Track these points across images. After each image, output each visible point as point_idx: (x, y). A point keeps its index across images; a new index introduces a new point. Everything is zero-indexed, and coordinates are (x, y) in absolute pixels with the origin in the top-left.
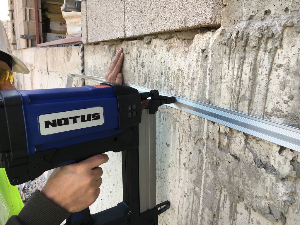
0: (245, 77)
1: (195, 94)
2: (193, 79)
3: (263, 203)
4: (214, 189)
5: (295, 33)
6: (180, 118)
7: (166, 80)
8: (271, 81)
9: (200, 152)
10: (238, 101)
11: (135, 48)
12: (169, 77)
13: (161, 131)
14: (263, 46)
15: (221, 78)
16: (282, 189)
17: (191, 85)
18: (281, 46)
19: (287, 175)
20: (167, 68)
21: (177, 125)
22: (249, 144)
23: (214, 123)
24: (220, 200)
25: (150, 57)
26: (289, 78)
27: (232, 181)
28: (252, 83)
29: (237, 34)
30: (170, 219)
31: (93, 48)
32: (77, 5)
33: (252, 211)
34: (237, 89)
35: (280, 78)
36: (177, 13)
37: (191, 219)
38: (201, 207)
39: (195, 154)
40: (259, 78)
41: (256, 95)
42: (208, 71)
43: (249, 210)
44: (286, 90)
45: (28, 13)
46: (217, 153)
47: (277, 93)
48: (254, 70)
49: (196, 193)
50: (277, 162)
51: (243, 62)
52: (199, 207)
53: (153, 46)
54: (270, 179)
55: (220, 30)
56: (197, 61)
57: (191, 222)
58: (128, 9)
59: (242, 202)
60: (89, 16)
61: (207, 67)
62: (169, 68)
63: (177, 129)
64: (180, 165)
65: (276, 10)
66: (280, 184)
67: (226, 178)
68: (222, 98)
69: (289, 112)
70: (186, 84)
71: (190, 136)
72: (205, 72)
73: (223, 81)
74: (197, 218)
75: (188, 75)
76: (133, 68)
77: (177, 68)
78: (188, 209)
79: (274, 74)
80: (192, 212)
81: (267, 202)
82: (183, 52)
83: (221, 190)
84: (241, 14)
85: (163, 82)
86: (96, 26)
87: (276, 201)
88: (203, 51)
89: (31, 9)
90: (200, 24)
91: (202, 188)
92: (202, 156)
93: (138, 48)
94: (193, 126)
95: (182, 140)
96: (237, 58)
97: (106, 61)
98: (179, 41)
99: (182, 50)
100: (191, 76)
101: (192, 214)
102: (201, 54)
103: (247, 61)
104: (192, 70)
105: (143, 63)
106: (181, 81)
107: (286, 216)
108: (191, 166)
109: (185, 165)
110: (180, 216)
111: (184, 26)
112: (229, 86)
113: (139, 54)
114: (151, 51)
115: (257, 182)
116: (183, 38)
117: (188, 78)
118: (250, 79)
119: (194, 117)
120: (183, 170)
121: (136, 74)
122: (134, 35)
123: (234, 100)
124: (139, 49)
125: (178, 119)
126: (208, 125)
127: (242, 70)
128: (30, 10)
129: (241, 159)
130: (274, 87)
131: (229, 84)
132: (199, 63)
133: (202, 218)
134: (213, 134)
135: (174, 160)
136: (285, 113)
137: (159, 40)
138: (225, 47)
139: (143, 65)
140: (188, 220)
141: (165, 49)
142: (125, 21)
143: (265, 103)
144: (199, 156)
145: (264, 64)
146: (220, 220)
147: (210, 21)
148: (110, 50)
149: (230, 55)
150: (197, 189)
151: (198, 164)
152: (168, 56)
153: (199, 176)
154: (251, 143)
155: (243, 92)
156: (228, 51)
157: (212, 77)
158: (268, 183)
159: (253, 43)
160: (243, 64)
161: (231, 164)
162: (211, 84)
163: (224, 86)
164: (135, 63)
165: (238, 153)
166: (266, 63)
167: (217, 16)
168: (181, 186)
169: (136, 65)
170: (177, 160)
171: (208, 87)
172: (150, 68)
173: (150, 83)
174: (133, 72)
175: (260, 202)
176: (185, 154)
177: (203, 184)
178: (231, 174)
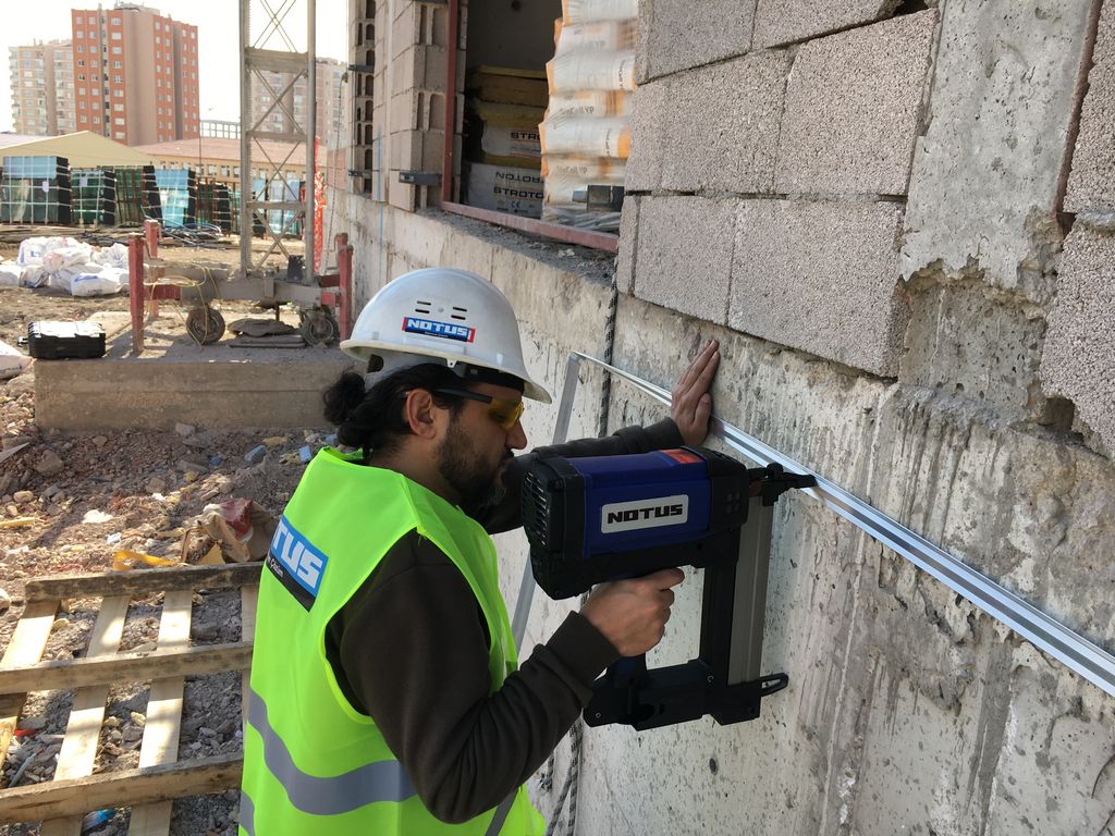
0: (924, 476)
1: (849, 480)
2: (849, 453)
3: (932, 679)
4: (866, 655)
5: (984, 436)
6: (820, 517)
8: (954, 494)
9: (849, 586)
10: (911, 512)
11: (745, 353)
12: (806, 436)
13: (783, 534)
14: (947, 437)
15: (891, 466)
16: (956, 658)
17: (845, 462)
18: (967, 446)
19: (964, 637)
20: (806, 417)
21: (814, 529)
22: (922, 583)
23: (875, 539)
24: (874, 675)
25: (775, 384)
26: (973, 495)
27: (894, 641)
28: (931, 487)
29: (916, 406)
31: (643, 309)
32: (611, 197)
33: (919, 694)
34: (912, 492)
35: (964, 492)
36: (831, 332)
37: (824, 709)
38: (843, 686)
39: (841, 587)
40: (940, 484)
41: (935, 508)
42: (873, 449)
43: (915, 692)
44: (969, 511)
45: (427, 108)
46: (875, 591)
47: (958, 513)
48: (935, 469)
49: (836, 661)
50: (952, 617)
51: (922, 452)
52: (839, 687)
53: (784, 365)
54: (943, 641)
55: (894, 387)
56: (858, 425)
57: (823, 714)
58: (740, 276)
59: (906, 679)
60: (643, 239)
61: (871, 440)
62: (809, 418)
63: (813, 536)
64: (812, 605)
65: (970, 388)
66: (954, 651)
67: (886, 636)
68: (890, 500)
69: (970, 544)
70: (836, 458)
71: (835, 554)
72: (868, 448)
73: (894, 472)
74: (835, 706)
75: (841, 443)
76: (737, 392)
77: (824, 425)
78: (820, 689)
79: (957, 485)
80: (827, 692)
81: (937, 677)
82: (837, 397)
83: (878, 659)
84: (927, 373)
85: (795, 442)
86: (659, 269)
87: (948, 675)
88: (868, 411)
89: (437, 93)
90: (864, 367)
91: (848, 653)
92: (852, 594)
93: (751, 356)
94: (841, 537)
95: (820, 560)
96: (914, 443)
97: (674, 352)
98: (831, 372)
99: (835, 393)
100: (845, 446)
101: (825, 699)
102: (864, 415)
103: (926, 452)
104: (848, 438)
105: (759, 389)
106: (827, 449)
107: (961, 701)
108: (833, 609)
109: (821, 606)
110: (804, 704)
111: (839, 360)
112: (901, 483)
113: (752, 367)
114: (778, 372)
115: (927, 646)
116: (840, 371)
117: (841, 449)
118: (929, 482)
119: (845, 521)
120: (817, 617)
121: (743, 407)
122: (745, 331)
123: (905, 508)
124: (754, 360)
125: (817, 518)
126: (866, 541)
127: (920, 464)
128: (433, 97)
129: (909, 606)
130: (956, 503)
131: (901, 480)
132: (861, 429)
133: (843, 707)
134: (872, 557)
135: (803, 595)
136: (967, 545)
137: (796, 358)
138: (899, 419)
139: (758, 393)
140: (819, 710)
141: (804, 382)
143: (945, 524)
144: (847, 593)
146: (872, 710)
147: (879, 370)
148: (686, 330)
149: (905, 433)
150: (839, 653)
151: (844, 607)
152: (808, 395)
153: (844, 630)
154: (926, 583)
155: (918, 499)
156: (903, 426)
157: (877, 459)
158: (940, 648)
159: (935, 430)
160: (921, 456)
161: (894, 613)
162: (875, 471)
163: (893, 481)
164: (742, 383)
165: (907, 596)
166: (949, 464)
168: (811, 646)
169: (743, 387)
170: (808, 596)
171: (870, 476)
172: (773, 406)
173: (770, 434)
174: (736, 400)
175: (929, 678)
176: (822, 586)
177: (849, 645)
178: (894, 630)
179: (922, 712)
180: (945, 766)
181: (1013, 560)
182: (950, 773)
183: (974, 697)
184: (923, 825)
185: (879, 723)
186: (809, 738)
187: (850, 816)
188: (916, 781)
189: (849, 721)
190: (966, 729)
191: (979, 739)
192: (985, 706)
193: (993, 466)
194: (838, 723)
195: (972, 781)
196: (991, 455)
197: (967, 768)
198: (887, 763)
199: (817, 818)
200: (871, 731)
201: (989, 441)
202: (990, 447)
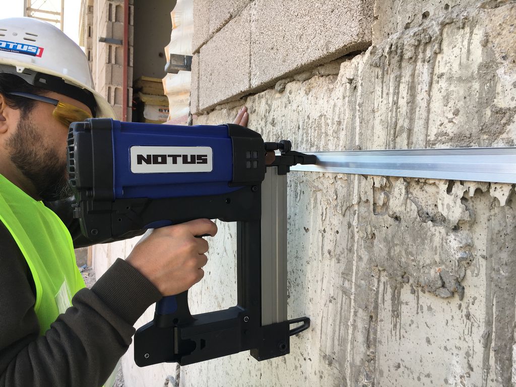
0: (402, 102)
1: (341, 143)
2: (339, 123)
3: (432, 272)
4: (368, 277)
5: (456, 30)
6: (322, 183)
7: (305, 135)
8: (433, 98)
9: (350, 225)
10: (395, 136)
11: (263, 101)
12: (307, 130)
13: (297, 211)
14: (421, 56)
15: (374, 111)
16: (454, 242)
17: (337, 132)
18: (441, 50)
19: (459, 221)
20: (306, 117)
21: (319, 195)
22: (412, 194)
23: (366, 177)
24: (378, 292)
26: (452, 88)
27: (392, 254)
28: (411, 106)
29: (390, 48)
30: (309, 347)
32: (186, 62)
33: (421, 294)
34: (394, 120)
35: (443, 91)
36: (317, 38)
37: (339, 335)
38: (352, 311)
39: (343, 230)
40: (419, 98)
41: (416, 121)
42: (357, 107)
43: (416, 293)
44: (449, 105)
45: (113, 94)
46: (371, 219)
47: (440, 112)
48: (412, 88)
49: (345, 292)
50: (445, 207)
51: (399, 82)
52: (350, 312)
53: (288, 91)
55: (370, 48)
56: (344, 98)
57: (339, 340)
58: (256, 50)
59: (407, 284)
60: (202, 72)
61: (355, 102)
63: (319, 201)
64: (323, 254)
65: (435, 10)
66: (452, 236)
68: (376, 138)
69: (455, 132)
70: (330, 132)
71: (336, 206)
72: (353, 110)
73: (377, 114)
74: (348, 330)
75: (333, 119)
77: (319, 114)
78: (334, 321)
79: (435, 87)
80: (340, 323)
81: (437, 269)
82: (326, 91)
83: (379, 277)
84: (395, 24)
85: (300, 139)
86: (211, 83)
87: (448, 263)
88: (351, 81)
89: (118, 87)
90: (345, 46)
91: (354, 281)
92: (353, 232)
93: (267, 101)
94: (340, 190)
95: (326, 217)
96: (391, 80)
98: (321, 78)
99: (325, 88)
100: (336, 119)
101: (340, 326)
102: (348, 85)
103: (403, 80)
104: (337, 112)
105: (273, 119)
106: (323, 131)
107: (463, 284)
108: (338, 251)
109: (329, 252)
110: (323, 337)
111: (325, 53)
113: (268, 108)
114: (285, 100)
115: (423, 244)
116: (327, 73)
117: (333, 124)
118: (408, 103)
119: (341, 176)
120: (327, 262)
122: (262, 83)
123: (390, 137)
124: (269, 102)
125: (320, 186)
126: (360, 182)
127: (398, 93)
128: (116, 89)
129: (402, 217)
130: (436, 105)
131: (383, 118)
132: (347, 99)
133: (355, 327)
134: (366, 193)
135: (315, 250)
136: (451, 135)
137: (296, 83)
138: (377, 70)
139: (273, 123)
140: (335, 338)
141: (302, 92)
142: (250, 66)
143: (427, 129)
144: (348, 233)
145: (424, 78)
146: (379, 323)
147: (357, 38)
149: (383, 78)
150: (347, 284)
151: (347, 245)
152: (306, 101)
153: (350, 262)
154: (415, 192)
155: (400, 122)
156: (380, 73)
157: (362, 113)
158: (437, 240)
159: (408, 55)
160: (399, 85)
161: (389, 230)
162: (361, 123)
163: (377, 121)
165: (399, 210)
166: (426, 77)
167: (366, 31)
168: (324, 288)
169: (264, 125)
170: (319, 248)
171: (358, 129)
172: (283, 124)
175: (429, 273)
176: (329, 236)
177: (354, 274)
179: (425, 308)
180: (455, 351)
182: (461, 358)
183: (477, 275)
185: (387, 333)
186: (330, 364)
189: (360, 338)
190: (473, 310)
191: (489, 314)
192: (490, 279)
193: (469, 51)
194: (352, 343)
195: (486, 359)
196: (466, 43)
198: (399, 366)
200: (380, 342)
201: (462, 31)
202: (463, 36)
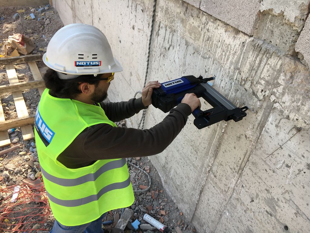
0: (257, 62)
1: (235, 59)
2: (236, 52)
4: (234, 99)
6: (225, 66)
8: (265, 68)
9: (231, 84)
10: (252, 70)
11: (204, 18)
12: (223, 45)
14: (265, 54)
15: (248, 58)
17: (234, 54)
18: (271, 58)
19: (261, 99)
21: (222, 69)
22: (252, 86)
25: (214, 29)
26: (270, 69)
27: (242, 98)
29: (258, 45)
34: (253, 65)
35: (268, 68)
36: (235, 19)
39: (229, 84)
40: (262, 65)
41: (259, 70)
42: (243, 52)
44: (268, 73)
46: (239, 86)
47: (265, 72)
48: (261, 61)
50: (259, 95)
51: (258, 56)
53: (217, 24)
54: (256, 99)
55: (252, 39)
56: (239, 45)
61: (243, 50)
62: (224, 41)
63: (222, 70)
64: (220, 86)
65: (274, 43)
66: (258, 102)
67: (240, 96)
68: (246, 66)
69: (267, 80)
70: (231, 52)
71: (228, 76)
72: (242, 52)
76: (201, 28)
77: (229, 43)
79: (266, 66)
83: (237, 100)
84: (262, 36)
85: (219, 46)
87: (256, 107)
88: (243, 43)
90: (244, 32)
92: (232, 86)
94: (230, 72)
95: (223, 76)
96: (256, 54)
97: (179, 11)
99: (233, 35)
100: (235, 50)
103: (259, 56)
104: (236, 48)
106: (229, 50)
107: (258, 112)
108: (225, 88)
109: (222, 87)
113: (206, 22)
115: (251, 100)
117: (233, 50)
118: (258, 64)
121: (203, 33)
124: (207, 20)
125: (223, 66)
126: (238, 74)
127: (256, 59)
129: (248, 91)
130: (265, 70)
131: (250, 62)
132: (240, 47)
134: (239, 78)
138: (252, 47)
139: (208, 30)
141: (224, 30)
143: (261, 74)
145: (264, 61)
148: (183, 5)
151: (229, 88)
152: (225, 34)
155: (255, 67)
156: (253, 49)
157: (244, 55)
159: (262, 52)
161: (243, 92)
162: (243, 58)
163: (248, 62)
164: (203, 26)
165: (247, 88)
171: (241, 59)
172: (213, 35)
173: (211, 42)
174: (200, 30)
176: (223, 82)
178: (242, 95)
181: (278, 86)
182: (252, 125)
183: (261, 111)
184: (244, 134)
187: (225, 131)
188: (243, 126)
190: (258, 117)
191: (261, 120)
192: (264, 113)
193: (277, 64)
195: (257, 127)
196: (277, 61)
197: (257, 125)
199: (216, 131)
201: (277, 57)
202: (277, 59)
